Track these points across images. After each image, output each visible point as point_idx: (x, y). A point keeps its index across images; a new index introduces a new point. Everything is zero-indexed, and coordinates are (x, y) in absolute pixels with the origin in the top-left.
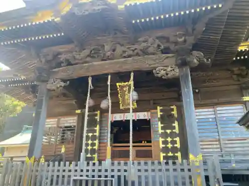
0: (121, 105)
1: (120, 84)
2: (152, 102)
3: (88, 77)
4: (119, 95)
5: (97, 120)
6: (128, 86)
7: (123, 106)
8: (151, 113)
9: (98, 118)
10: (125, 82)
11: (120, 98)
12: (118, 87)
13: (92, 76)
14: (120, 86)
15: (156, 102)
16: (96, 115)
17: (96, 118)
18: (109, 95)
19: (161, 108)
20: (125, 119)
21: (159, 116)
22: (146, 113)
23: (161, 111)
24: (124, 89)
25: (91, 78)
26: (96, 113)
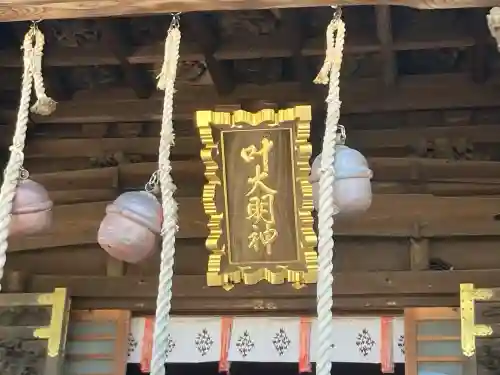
0: (214, 261)
1: (221, 118)
2: (419, 253)
3: (25, 26)
4: (208, 193)
5: (43, 354)
6: (271, 135)
7: (224, 266)
8: (414, 328)
9: (51, 334)
10: (250, 106)
11: (210, 208)
12: (205, 134)
13: (44, 26)
14: (215, 130)
15: (445, 253)
16: (42, 316)
17: (39, 333)
18: (164, 164)
19: (485, 294)
20: (235, 356)
21: (468, 348)
22: (373, 325)
23: (484, 313)
24: (246, 155)
25: (40, 39)
26: (43, 299)
